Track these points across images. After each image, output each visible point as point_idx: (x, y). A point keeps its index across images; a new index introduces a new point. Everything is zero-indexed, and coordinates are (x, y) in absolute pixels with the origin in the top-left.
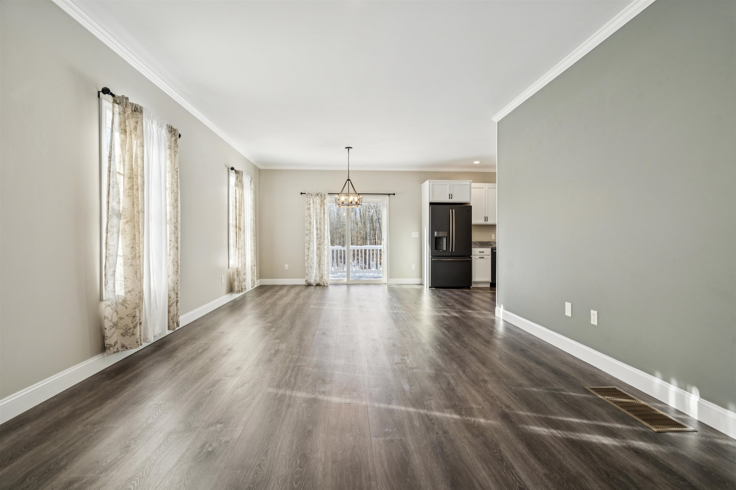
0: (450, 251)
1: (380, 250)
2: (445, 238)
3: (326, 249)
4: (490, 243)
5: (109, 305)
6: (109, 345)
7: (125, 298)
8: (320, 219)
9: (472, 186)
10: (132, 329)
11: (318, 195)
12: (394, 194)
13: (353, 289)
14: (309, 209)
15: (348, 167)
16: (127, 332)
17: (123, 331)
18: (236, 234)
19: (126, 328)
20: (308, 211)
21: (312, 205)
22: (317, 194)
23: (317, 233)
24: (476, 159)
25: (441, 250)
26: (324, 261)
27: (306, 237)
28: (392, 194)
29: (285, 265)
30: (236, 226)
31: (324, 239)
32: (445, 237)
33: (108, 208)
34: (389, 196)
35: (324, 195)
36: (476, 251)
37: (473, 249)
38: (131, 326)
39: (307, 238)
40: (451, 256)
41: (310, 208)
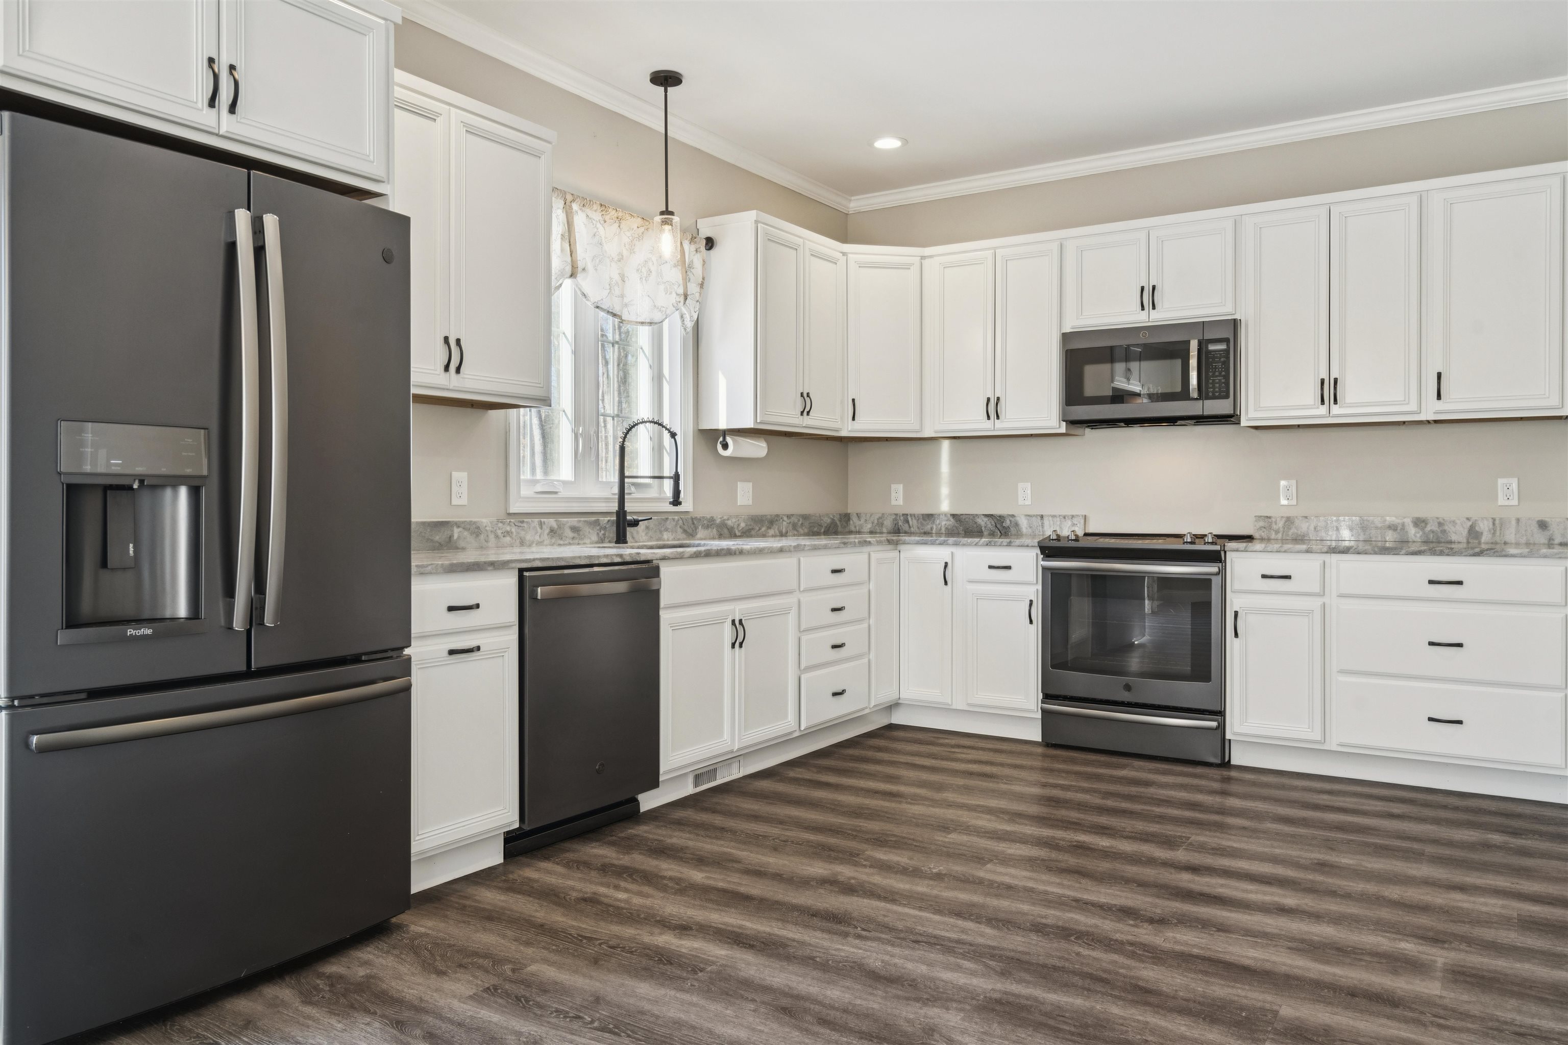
0: (238, 623)
2: (183, 492)
25: (139, 621)
32: (175, 486)
37: (420, 588)
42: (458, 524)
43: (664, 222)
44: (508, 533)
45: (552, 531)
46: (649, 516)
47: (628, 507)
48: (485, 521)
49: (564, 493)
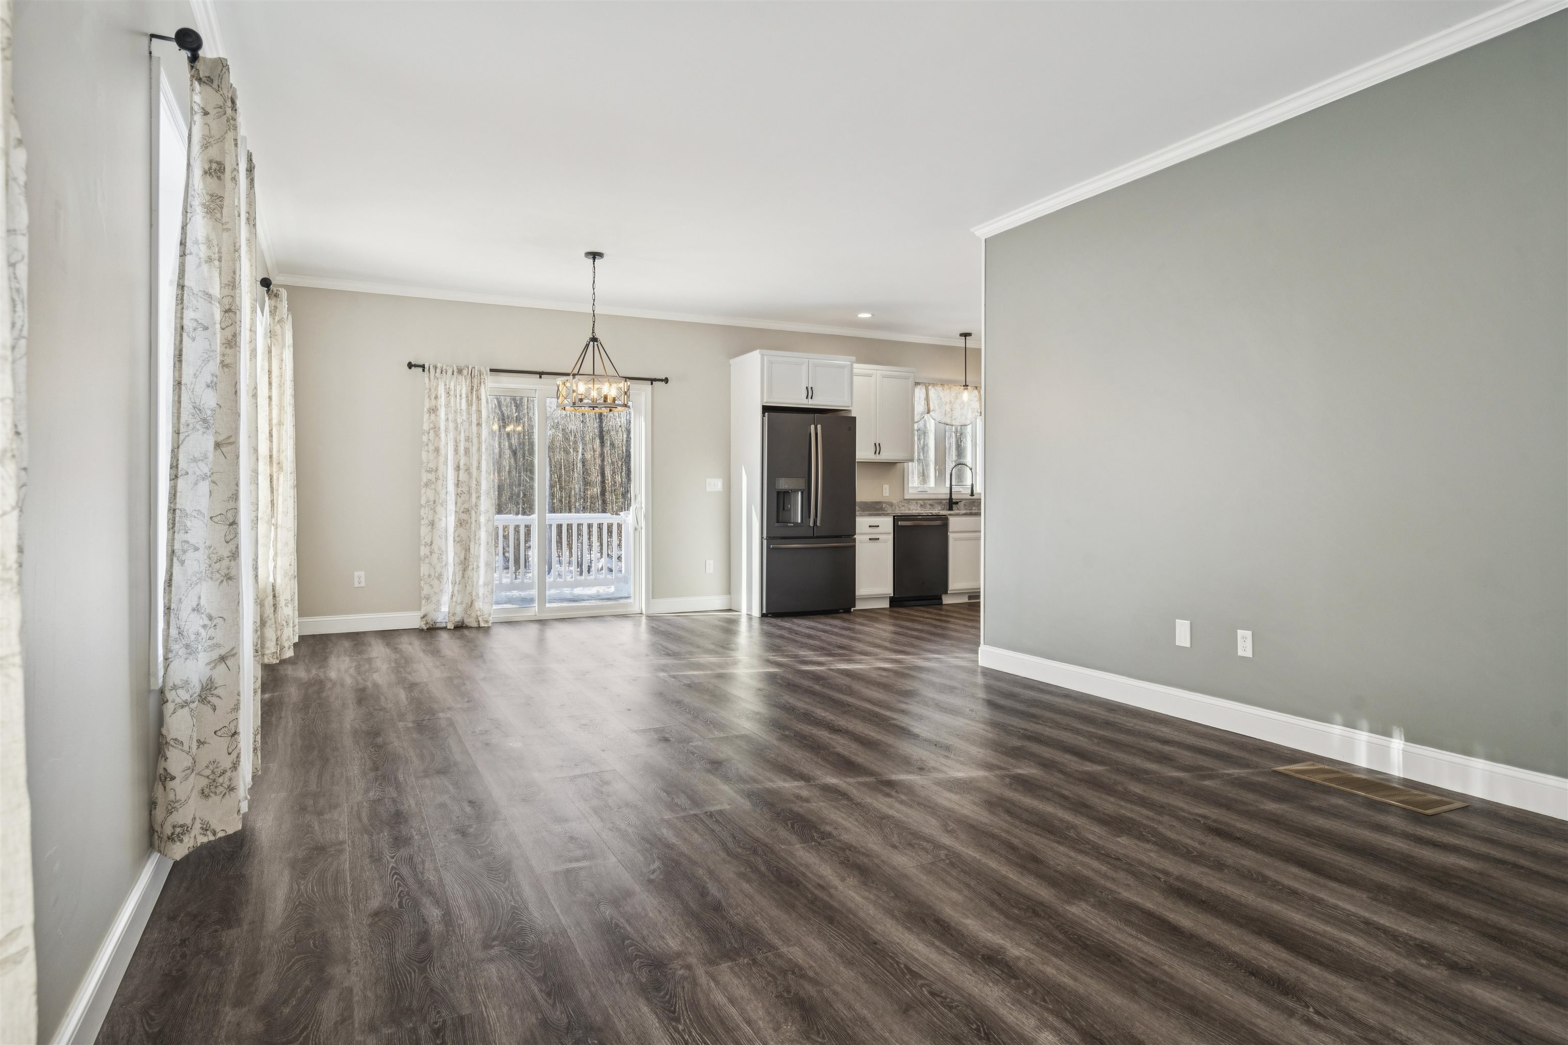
0: (812, 524)
1: (619, 526)
2: (800, 493)
3: (482, 525)
4: (881, 505)
5: (186, 702)
6: (181, 826)
7: (210, 679)
8: (468, 439)
9: (855, 370)
10: (228, 774)
11: (460, 371)
12: (666, 380)
13: (556, 635)
14: (434, 410)
15: (594, 305)
16: (215, 784)
17: (204, 782)
18: (271, 482)
19: (213, 772)
20: (433, 416)
21: (442, 400)
22: (458, 369)
23: (458, 481)
24: (865, 309)
25: (791, 523)
26: (478, 557)
27: (423, 490)
28: (661, 380)
29: (355, 573)
30: (271, 457)
31: (478, 497)
32: (798, 492)
33: (180, 402)
34: (652, 384)
35: (480, 373)
36: (863, 523)
37: (859, 520)
38: (226, 763)
39: (427, 494)
40: (813, 537)
41: (437, 410)
42: (885, 503)
43: (965, 389)
44: (904, 506)
45: (921, 506)
46: (961, 500)
47: (953, 497)
48: (895, 501)
49: (929, 491)
